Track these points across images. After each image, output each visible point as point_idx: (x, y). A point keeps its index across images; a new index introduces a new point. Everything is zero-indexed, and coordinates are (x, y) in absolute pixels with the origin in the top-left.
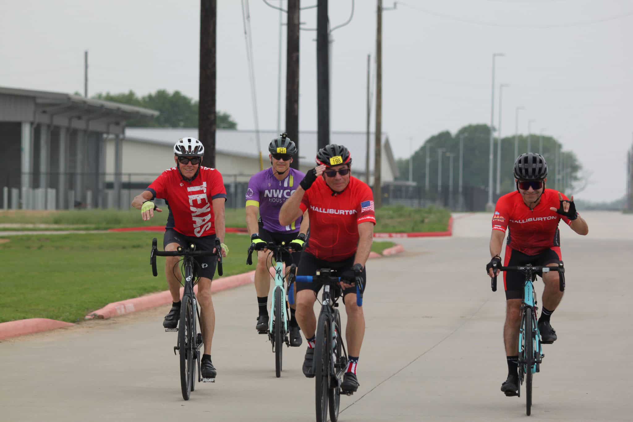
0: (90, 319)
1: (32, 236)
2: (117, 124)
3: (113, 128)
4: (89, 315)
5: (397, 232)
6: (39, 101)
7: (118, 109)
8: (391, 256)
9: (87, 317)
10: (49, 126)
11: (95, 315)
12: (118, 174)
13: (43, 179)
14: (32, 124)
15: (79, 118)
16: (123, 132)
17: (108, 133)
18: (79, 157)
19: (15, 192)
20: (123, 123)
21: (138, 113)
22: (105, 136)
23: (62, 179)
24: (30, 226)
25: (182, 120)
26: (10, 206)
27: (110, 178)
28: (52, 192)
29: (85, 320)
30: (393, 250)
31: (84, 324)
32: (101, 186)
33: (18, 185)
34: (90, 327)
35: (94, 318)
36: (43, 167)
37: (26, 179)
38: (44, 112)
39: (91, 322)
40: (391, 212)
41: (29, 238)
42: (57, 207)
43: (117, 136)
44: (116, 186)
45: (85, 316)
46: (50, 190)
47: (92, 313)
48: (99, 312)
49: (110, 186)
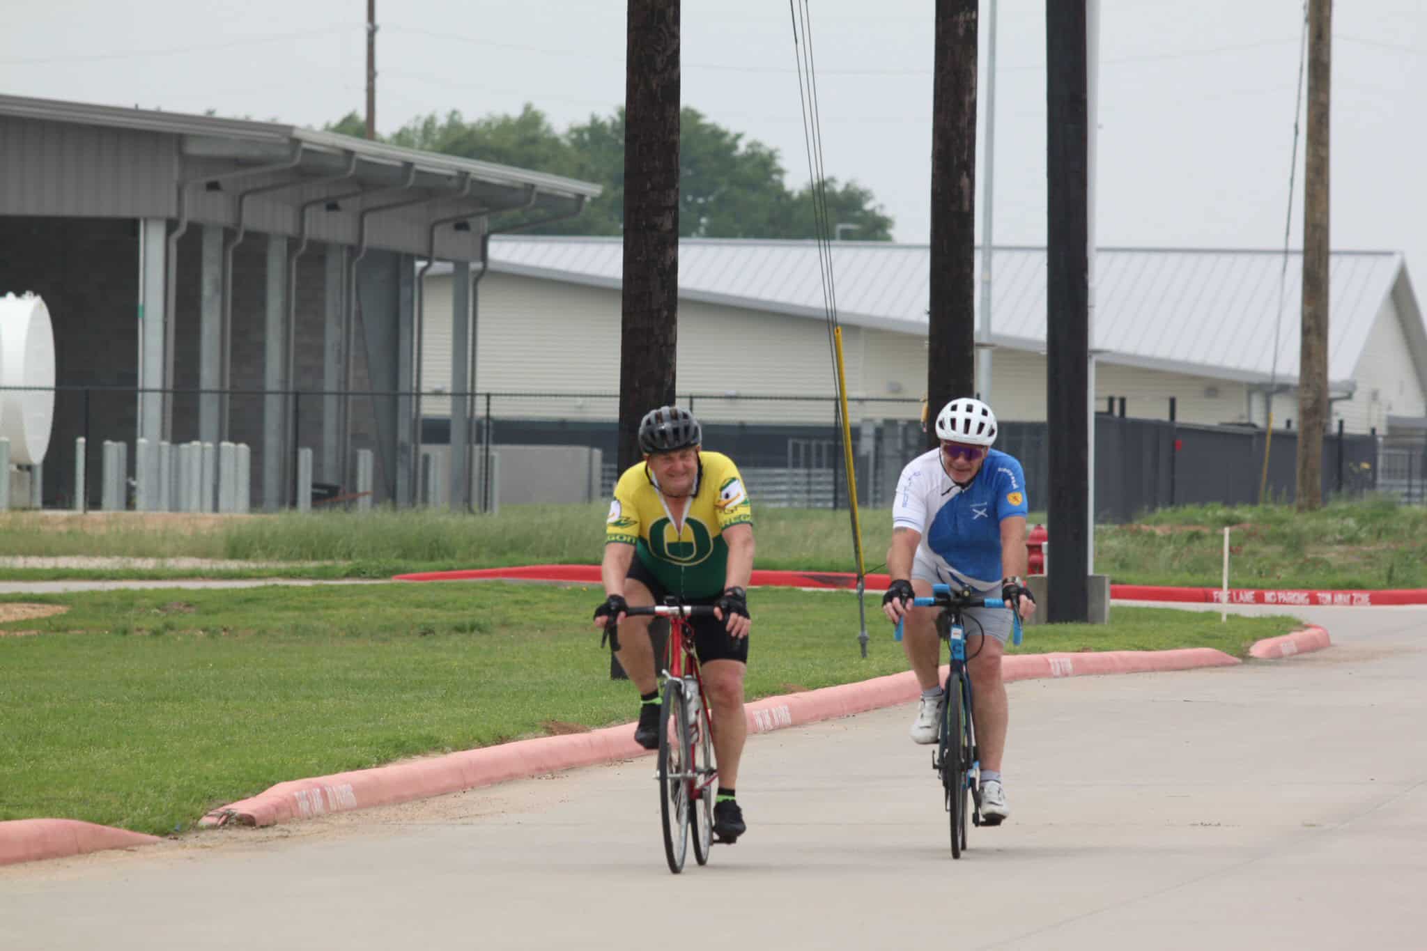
0: (213, 827)
1: (142, 594)
2: (462, 226)
3: (446, 239)
4: (212, 816)
5: (1335, 588)
6: (193, 149)
7: (463, 175)
8: (1276, 658)
9: (205, 821)
10: (229, 234)
11: (229, 816)
12: (463, 392)
13: (209, 412)
14: (171, 226)
15: (332, 207)
16: (484, 256)
17: (429, 259)
18: (333, 334)
19: (113, 451)
20: (484, 223)
21: (530, 187)
22: (419, 264)
23: (273, 410)
25: (703, 211)
26: (96, 501)
27: (435, 408)
28: (237, 455)
29: (196, 829)
30: (1287, 643)
32: (404, 434)
33: (126, 430)
35: (225, 822)
36: (209, 373)
37: (151, 412)
38: (213, 186)
39: (214, 833)
40: (1351, 523)
41: (127, 600)
42: (256, 501)
43: (461, 266)
44: (457, 433)
45: (199, 818)
46: (225, 444)
47: (221, 810)
48: (242, 807)
49: (437, 431)
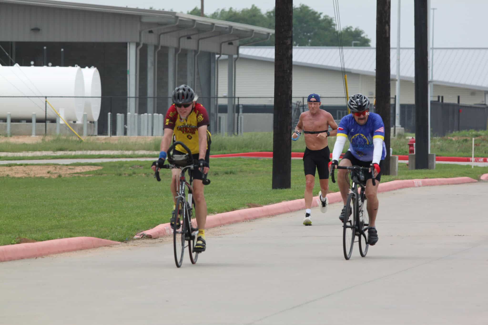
0: (138, 239)
1: (126, 162)
2: (230, 43)
3: (225, 47)
4: (138, 235)
6: (144, 20)
7: (231, 27)
9: (136, 237)
10: (156, 47)
11: (143, 235)
12: (231, 97)
13: (150, 104)
14: (138, 45)
15: (189, 38)
16: (238, 53)
17: (220, 54)
18: (190, 79)
19: (120, 117)
20: (237, 42)
21: (252, 31)
22: (217, 56)
24: (130, 153)
26: (114, 133)
27: (222, 102)
28: (159, 117)
29: (134, 240)
31: (131, 243)
32: (213, 110)
33: (124, 110)
34: (134, 245)
35: (142, 237)
36: (150, 92)
37: (132, 104)
38: (151, 32)
39: (139, 241)
41: (121, 165)
43: (230, 56)
44: (230, 109)
45: (134, 236)
46: (155, 114)
47: (141, 233)
48: (148, 232)
49: (223, 109)
